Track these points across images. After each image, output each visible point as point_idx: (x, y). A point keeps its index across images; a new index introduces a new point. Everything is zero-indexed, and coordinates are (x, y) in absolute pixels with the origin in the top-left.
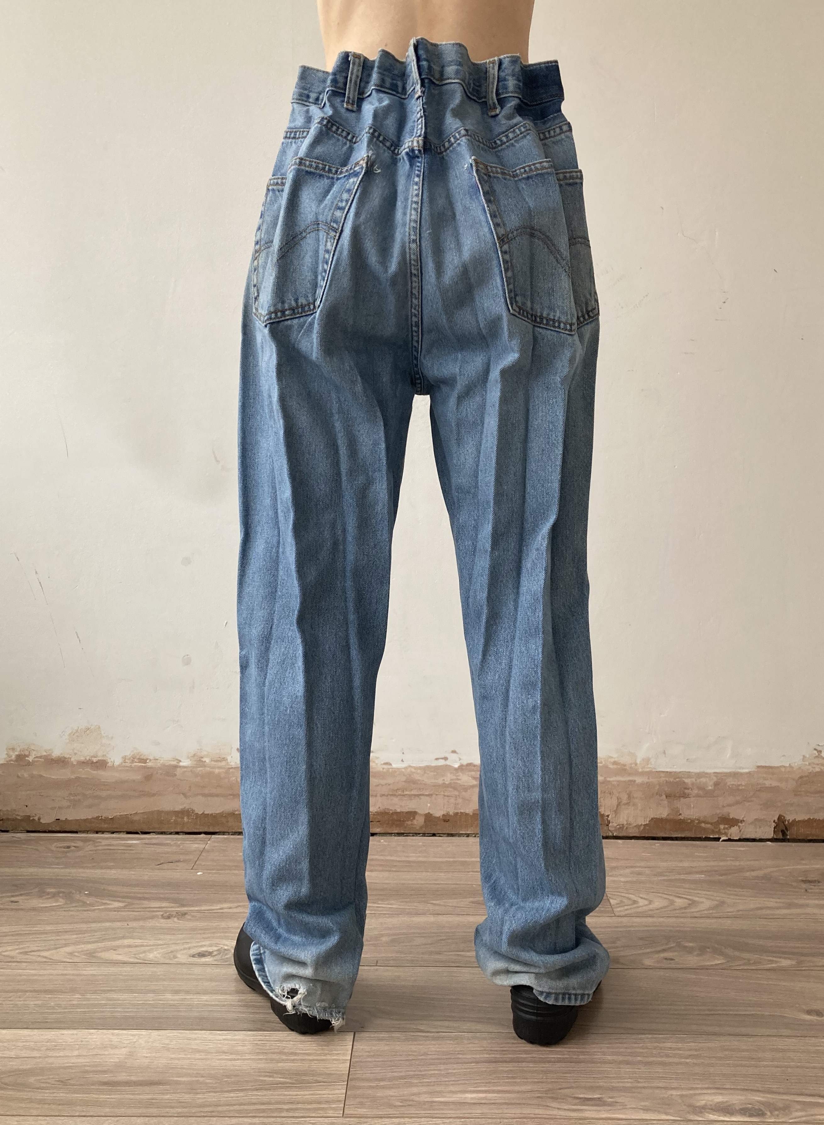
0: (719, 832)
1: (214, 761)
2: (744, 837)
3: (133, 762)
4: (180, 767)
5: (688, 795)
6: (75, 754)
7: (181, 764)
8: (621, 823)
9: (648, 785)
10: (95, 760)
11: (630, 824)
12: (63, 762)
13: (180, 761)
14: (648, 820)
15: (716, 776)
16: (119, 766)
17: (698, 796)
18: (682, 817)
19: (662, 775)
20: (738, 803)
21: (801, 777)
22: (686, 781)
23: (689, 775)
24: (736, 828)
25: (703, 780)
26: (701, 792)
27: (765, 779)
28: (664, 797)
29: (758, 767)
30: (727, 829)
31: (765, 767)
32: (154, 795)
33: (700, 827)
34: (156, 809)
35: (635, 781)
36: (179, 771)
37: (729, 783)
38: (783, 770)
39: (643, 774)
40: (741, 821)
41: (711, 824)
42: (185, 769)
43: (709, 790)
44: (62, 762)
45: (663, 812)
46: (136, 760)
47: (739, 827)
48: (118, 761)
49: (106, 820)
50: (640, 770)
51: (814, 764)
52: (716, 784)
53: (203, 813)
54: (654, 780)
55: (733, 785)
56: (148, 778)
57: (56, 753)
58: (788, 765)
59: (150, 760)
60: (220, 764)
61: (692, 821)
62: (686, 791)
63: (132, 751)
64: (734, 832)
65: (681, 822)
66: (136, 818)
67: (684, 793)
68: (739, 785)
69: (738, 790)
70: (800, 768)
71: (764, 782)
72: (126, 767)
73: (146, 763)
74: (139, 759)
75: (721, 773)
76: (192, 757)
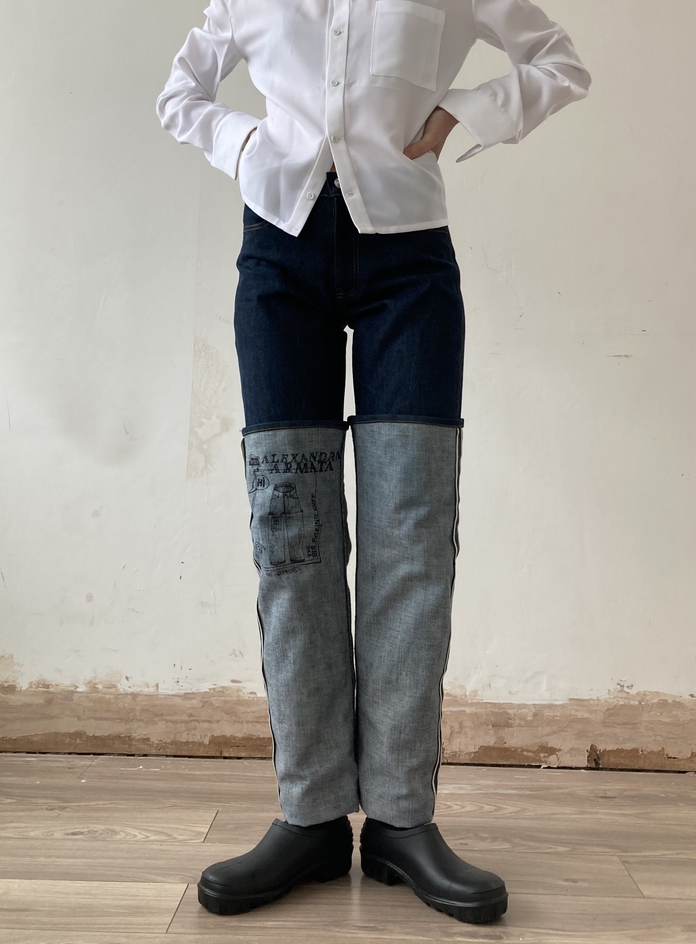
0: (540, 761)
1: (106, 688)
2: (562, 765)
3: (38, 687)
4: (77, 692)
5: (511, 725)
7: (78, 690)
8: (454, 751)
9: (476, 715)
10: (6, 685)
11: (462, 752)
13: (77, 687)
14: (478, 748)
15: (535, 708)
16: (26, 691)
17: (519, 725)
18: (506, 745)
19: (489, 706)
20: (554, 733)
21: (608, 710)
22: (509, 711)
23: (511, 706)
24: (554, 756)
25: (524, 711)
26: (523, 723)
27: (577, 711)
28: (490, 726)
29: (570, 699)
30: (546, 757)
31: (576, 700)
32: (52, 718)
33: (523, 755)
34: (53, 731)
35: (464, 711)
36: (76, 696)
37: (546, 714)
38: (592, 702)
39: (472, 705)
40: (558, 750)
41: (533, 752)
42: (81, 695)
43: (530, 720)
45: (490, 740)
46: (41, 686)
47: (557, 755)
49: (10, 741)
50: (470, 701)
51: (618, 697)
52: (535, 715)
53: (94, 735)
54: (482, 711)
55: (549, 716)
56: (49, 702)
58: (596, 698)
59: (52, 686)
60: (110, 690)
61: (516, 750)
62: (510, 721)
63: (38, 677)
64: (553, 760)
65: (506, 750)
66: (35, 739)
67: (508, 723)
68: (554, 716)
69: (554, 720)
70: (606, 701)
71: (577, 713)
72: (33, 691)
73: (48, 688)
74: (43, 684)
75: (539, 705)
76: (88, 683)
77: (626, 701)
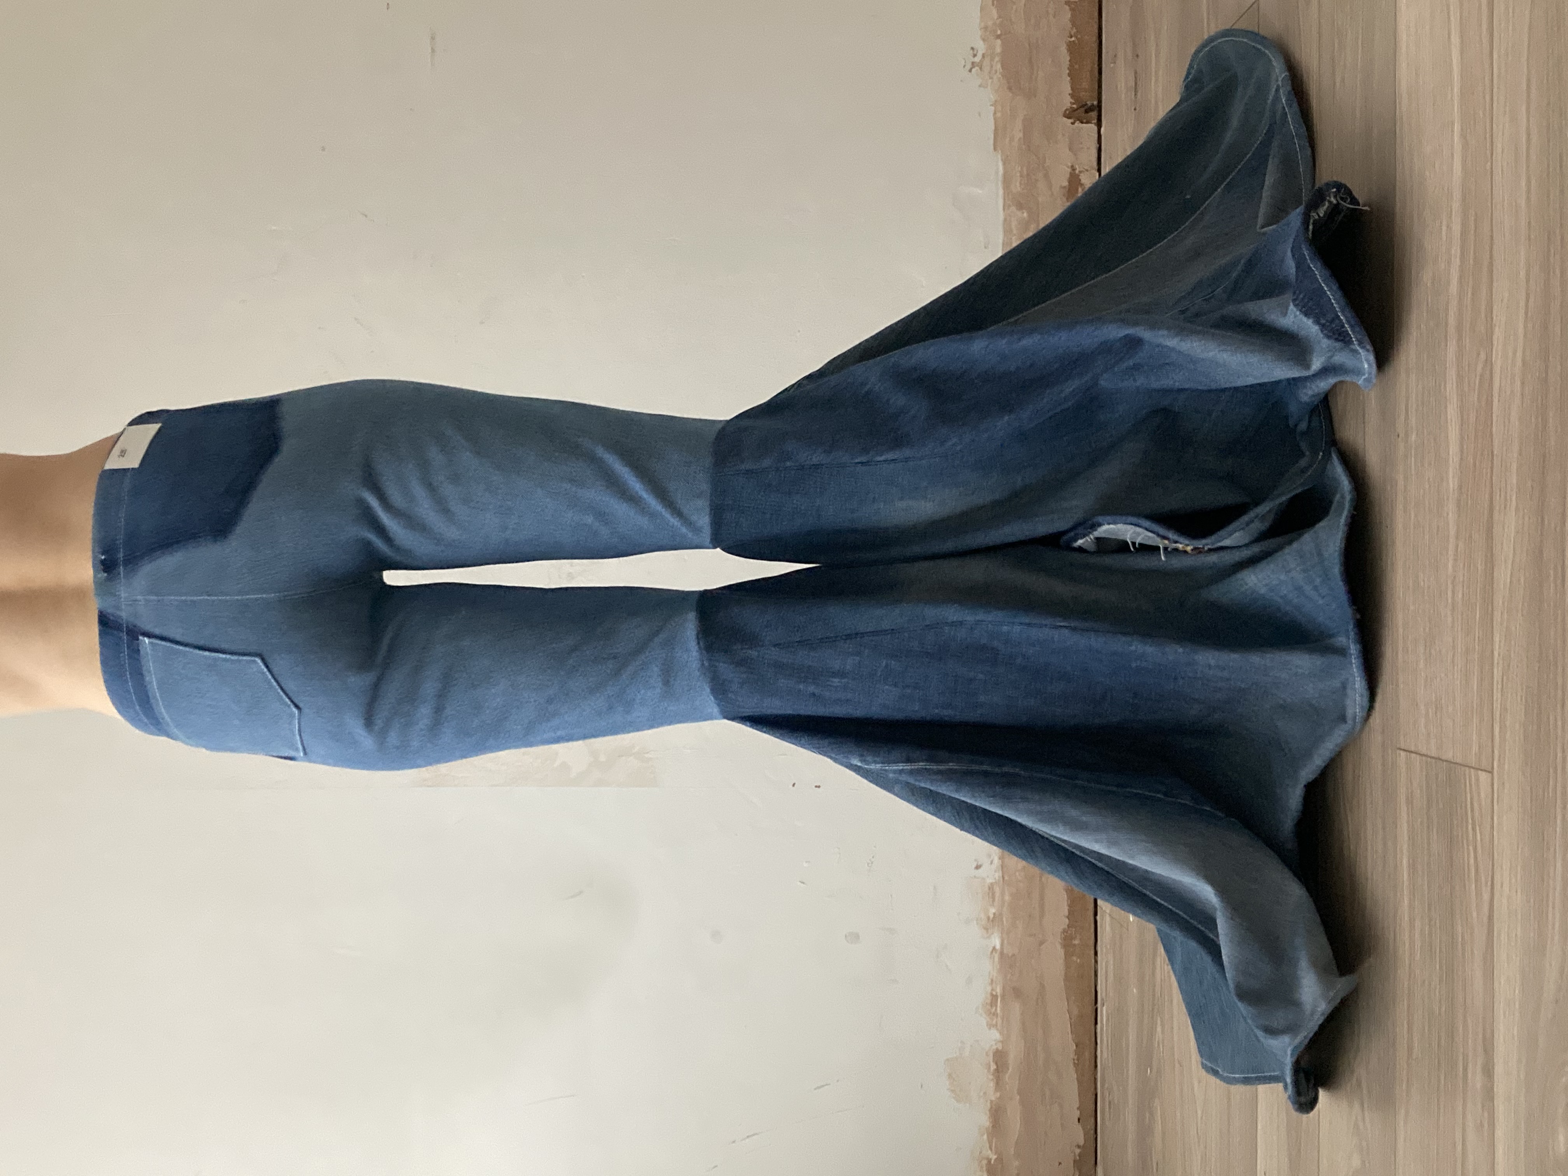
1: (994, 900)
2: (1095, 164)
3: (995, 1014)
4: (1002, 948)
6: (985, 1093)
7: (998, 947)
10: (993, 1067)
12: (996, 1111)
13: (994, 948)
15: (1009, 206)
16: (1001, 1033)
20: (1046, 176)
21: (1010, 89)
24: (1082, 176)
25: (1014, 224)
27: (1012, 139)
29: (995, 149)
31: (995, 138)
32: (1042, 986)
34: (1062, 983)
36: (1008, 951)
38: (999, 115)
40: (1073, 169)
42: (1005, 941)
43: (1028, 215)
44: (997, 1113)
46: (994, 1010)
47: (1080, 172)
48: (995, 1035)
49: (1079, 1052)
51: (990, 72)
52: (1020, 207)
53: (1068, 917)
55: (1021, 184)
56: (1017, 993)
57: (985, 1120)
58: (993, 108)
59: (992, 990)
60: (997, 894)
63: (981, 1015)
64: (1088, 179)
66: (1075, 1012)
68: (1021, 176)
69: (1028, 175)
70: (997, 91)
71: (1016, 140)
72: (1002, 1023)
73: (996, 996)
74: (991, 1006)
75: (1004, 199)
76: (987, 932)
77: (997, 59)
